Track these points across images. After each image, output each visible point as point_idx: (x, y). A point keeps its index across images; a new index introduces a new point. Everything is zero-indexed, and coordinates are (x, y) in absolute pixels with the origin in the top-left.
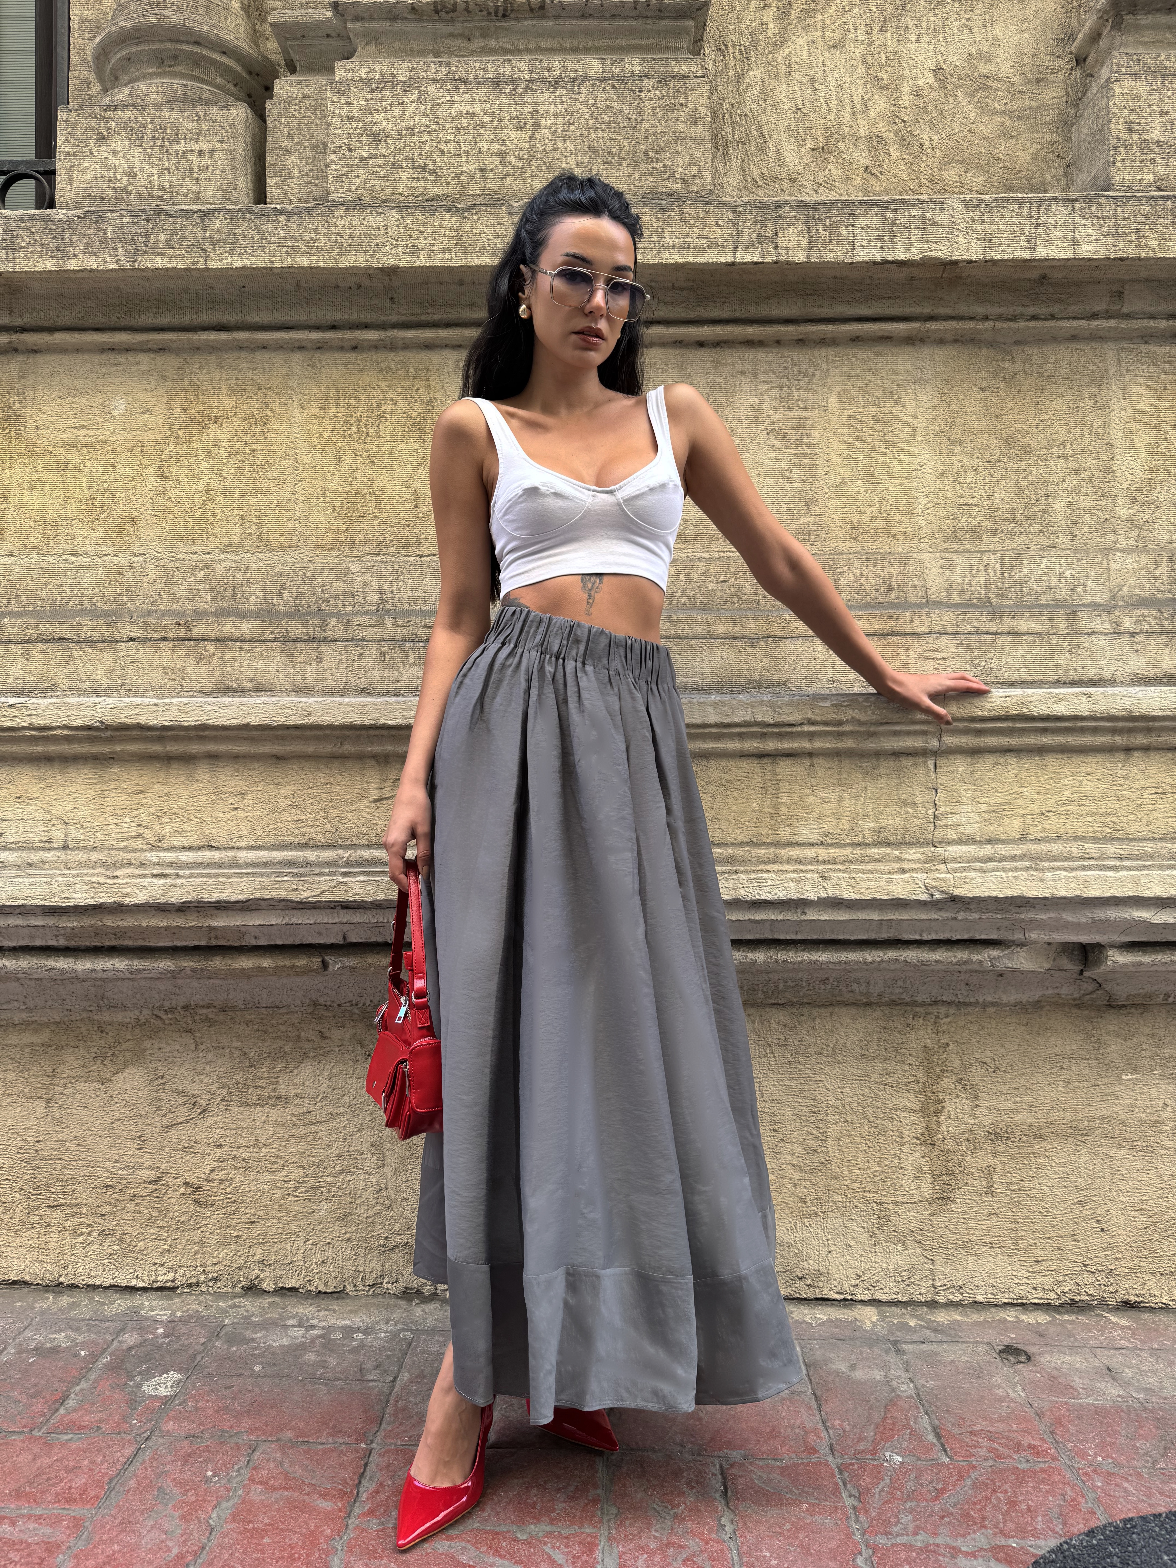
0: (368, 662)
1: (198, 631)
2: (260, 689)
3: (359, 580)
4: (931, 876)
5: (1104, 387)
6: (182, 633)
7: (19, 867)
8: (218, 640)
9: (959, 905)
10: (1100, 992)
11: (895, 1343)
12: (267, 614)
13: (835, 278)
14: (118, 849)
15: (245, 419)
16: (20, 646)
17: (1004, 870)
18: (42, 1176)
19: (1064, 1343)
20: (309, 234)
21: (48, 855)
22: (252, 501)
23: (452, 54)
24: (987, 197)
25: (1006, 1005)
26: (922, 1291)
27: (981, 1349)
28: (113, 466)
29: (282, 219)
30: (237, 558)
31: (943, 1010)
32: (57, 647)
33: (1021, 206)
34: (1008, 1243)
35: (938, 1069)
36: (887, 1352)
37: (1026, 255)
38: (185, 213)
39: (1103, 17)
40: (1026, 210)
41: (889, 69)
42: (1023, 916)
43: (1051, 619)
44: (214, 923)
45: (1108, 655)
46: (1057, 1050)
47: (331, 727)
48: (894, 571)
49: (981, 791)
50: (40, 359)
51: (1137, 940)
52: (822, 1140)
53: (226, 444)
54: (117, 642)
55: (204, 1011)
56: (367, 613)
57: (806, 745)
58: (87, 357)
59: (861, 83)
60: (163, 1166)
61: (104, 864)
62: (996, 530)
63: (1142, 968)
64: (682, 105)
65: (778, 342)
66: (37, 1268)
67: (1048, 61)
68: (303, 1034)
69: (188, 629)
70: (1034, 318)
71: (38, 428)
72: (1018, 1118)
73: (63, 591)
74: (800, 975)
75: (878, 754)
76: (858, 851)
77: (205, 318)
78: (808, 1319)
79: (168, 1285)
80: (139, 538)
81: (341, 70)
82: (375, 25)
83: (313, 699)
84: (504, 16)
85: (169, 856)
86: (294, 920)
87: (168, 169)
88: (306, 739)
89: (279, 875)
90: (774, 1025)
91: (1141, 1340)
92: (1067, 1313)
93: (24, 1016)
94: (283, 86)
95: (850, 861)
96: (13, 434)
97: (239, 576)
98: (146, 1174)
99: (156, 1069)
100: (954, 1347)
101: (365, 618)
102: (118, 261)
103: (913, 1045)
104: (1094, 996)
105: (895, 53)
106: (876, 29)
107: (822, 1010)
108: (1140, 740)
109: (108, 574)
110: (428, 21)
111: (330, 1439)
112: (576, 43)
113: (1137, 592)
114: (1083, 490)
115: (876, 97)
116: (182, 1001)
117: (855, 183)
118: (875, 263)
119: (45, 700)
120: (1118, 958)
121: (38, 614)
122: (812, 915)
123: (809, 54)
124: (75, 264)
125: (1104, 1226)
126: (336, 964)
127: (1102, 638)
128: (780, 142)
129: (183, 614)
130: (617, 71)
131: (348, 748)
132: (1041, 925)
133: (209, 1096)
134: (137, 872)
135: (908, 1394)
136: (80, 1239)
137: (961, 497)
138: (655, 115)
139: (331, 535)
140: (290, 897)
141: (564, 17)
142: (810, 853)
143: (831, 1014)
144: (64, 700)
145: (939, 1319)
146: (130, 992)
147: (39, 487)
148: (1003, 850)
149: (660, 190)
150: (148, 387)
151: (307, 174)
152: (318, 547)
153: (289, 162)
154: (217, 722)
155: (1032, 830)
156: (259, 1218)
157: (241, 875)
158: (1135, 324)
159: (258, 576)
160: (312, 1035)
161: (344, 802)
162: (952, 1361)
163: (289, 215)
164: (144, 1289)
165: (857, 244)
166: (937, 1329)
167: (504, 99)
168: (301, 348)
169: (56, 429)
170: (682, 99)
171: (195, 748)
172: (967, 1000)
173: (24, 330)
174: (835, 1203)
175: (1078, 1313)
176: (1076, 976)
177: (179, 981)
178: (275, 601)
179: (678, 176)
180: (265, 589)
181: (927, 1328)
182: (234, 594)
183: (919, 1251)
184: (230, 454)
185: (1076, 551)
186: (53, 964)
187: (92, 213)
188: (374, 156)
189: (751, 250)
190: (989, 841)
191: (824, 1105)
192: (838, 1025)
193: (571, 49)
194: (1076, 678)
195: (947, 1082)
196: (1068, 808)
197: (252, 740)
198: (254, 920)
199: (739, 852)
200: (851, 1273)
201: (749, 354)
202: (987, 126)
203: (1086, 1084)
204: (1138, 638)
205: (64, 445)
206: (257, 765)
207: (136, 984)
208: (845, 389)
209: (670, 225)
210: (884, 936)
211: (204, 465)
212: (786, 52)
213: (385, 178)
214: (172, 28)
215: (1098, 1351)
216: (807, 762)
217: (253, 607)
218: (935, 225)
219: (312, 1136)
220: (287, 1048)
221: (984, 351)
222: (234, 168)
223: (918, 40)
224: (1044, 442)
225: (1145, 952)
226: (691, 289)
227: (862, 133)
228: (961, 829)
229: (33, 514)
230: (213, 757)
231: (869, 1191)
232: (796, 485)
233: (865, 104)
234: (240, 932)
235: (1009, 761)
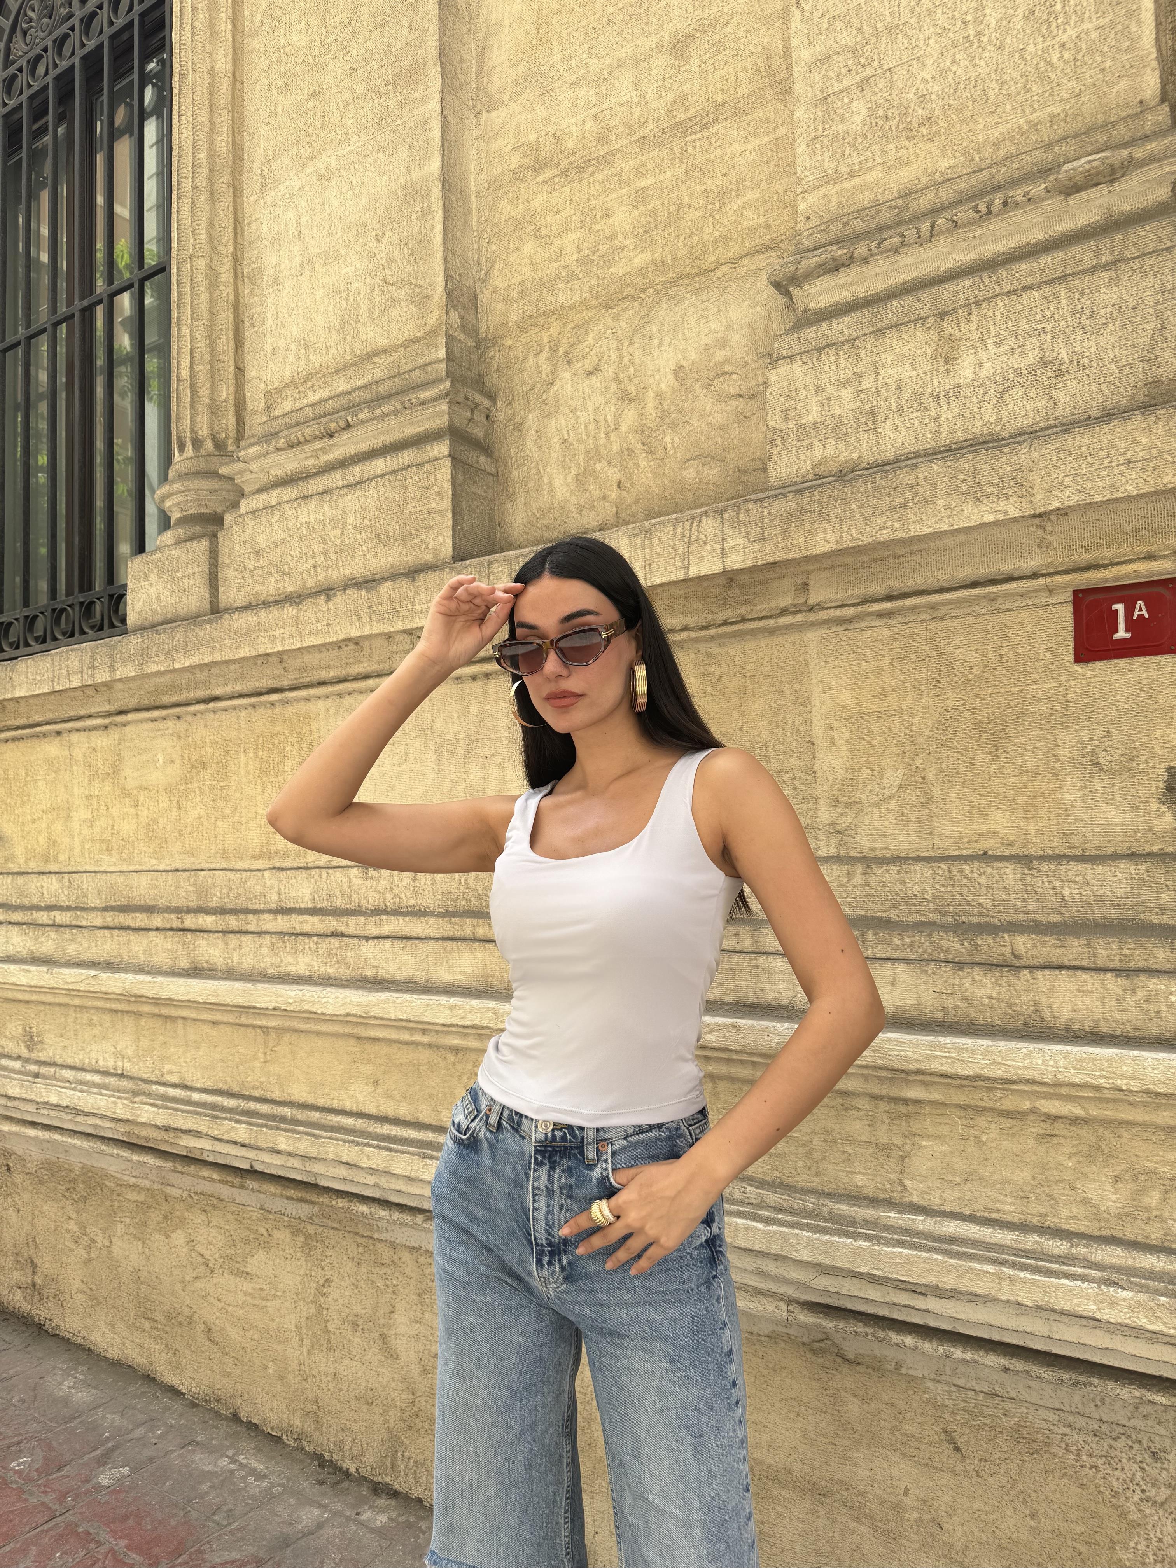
1: (187, 923)
5: (805, 681)
12: (220, 910)
15: (217, 763)
16: (109, 931)
28: (158, 802)
32: (124, 932)
33: (675, 526)
37: (680, 575)
40: (679, 531)
53: (208, 783)
54: (150, 930)
59: (614, 401)
64: (432, 484)
69: (182, 922)
71: (126, 777)
77: (195, 696)
81: (243, 505)
84: (331, 436)
87: (175, 591)
96: (116, 783)
105: (642, 364)
115: (626, 411)
117: (610, 499)
123: (573, 387)
128: (552, 475)
129: (182, 910)
130: (393, 465)
131: (244, 1020)
147: (127, 818)
150: (173, 744)
158: (822, 615)
167: (326, 507)
169: (133, 778)
170: (433, 479)
178: (225, 900)
184: (210, 790)
194: (756, 1001)
202: (723, 414)
205: (137, 788)
209: (419, 594)
211: (198, 799)
212: (556, 388)
223: (661, 344)
227: (615, 450)
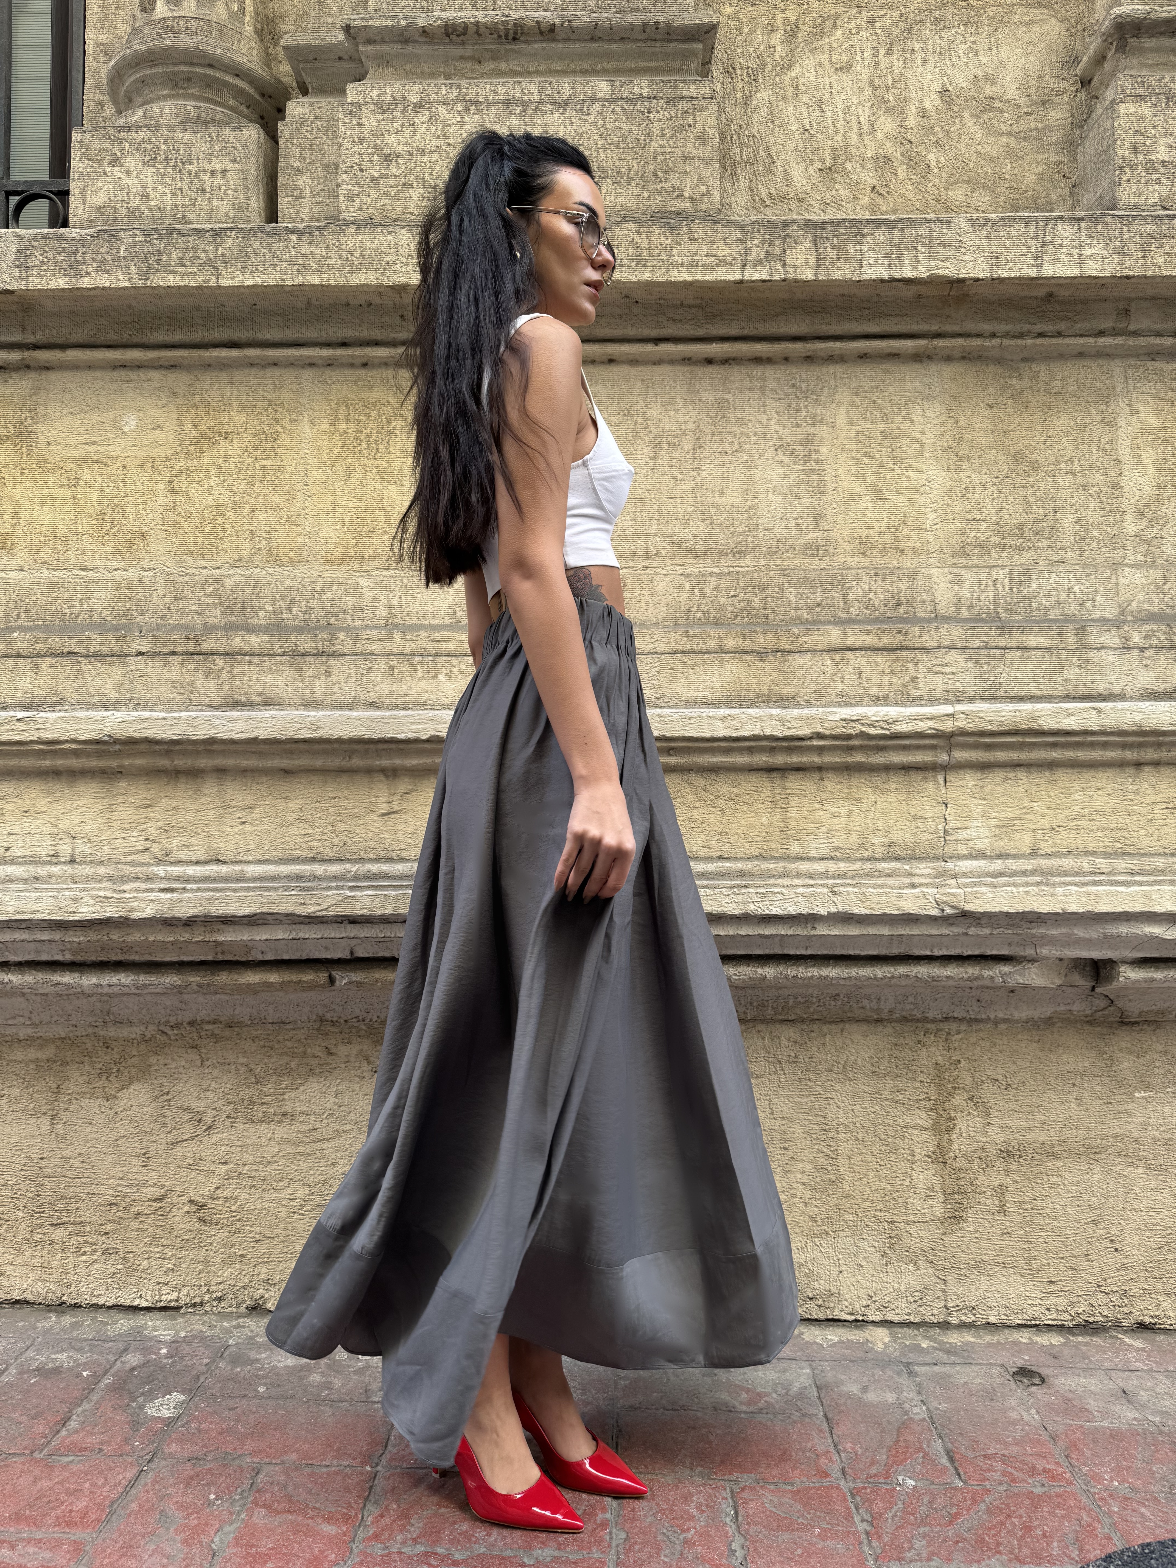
0: (377, 677)
1: (206, 646)
2: (268, 703)
3: (368, 595)
4: (942, 891)
5: (1111, 403)
6: (191, 647)
7: (25, 881)
8: (227, 654)
9: (970, 921)
10: (1112, 1009)
11: (907, 1365)
12: (277, 628)
13: (843, 295)
14: (126, 863)
15: (255, 435)
16: (29, 660)
17: (1014, 885)
18: (46, 1193)
19: (1079, 1365)
20: (320, 252)
21: (56, 870)
22: (261, 516)
23: (463, 76)
24: (993, 216)
25: (1017, 1021)
26: (934, 1312)
27: (995, 1371)
28: (124, 481)
29: (294, 238)
30: (247, 572)
31: (954, 1026)
32: (67, 661)
33: (1027, 225)
34: (1021, 1262)
35: (949, 1086)
36: (899, 1374)
37: (1032, 273)
38: (198, 232)
39: (1107, 39)
40: (1032, 229)
41: (895, 91)
42: (1034, 931)
43: (1060, 634)
44: (221, 938)
45: (1117, 670)
46: (1069, 1067)
47: (340, 741)
48: (903, 586)
49: (991, 806)
50: (52, 376)
51: (1148, 955)
52: (833, 1158)
53: (236, 460)
54: (127, 656)
55: (210, 1027)
56: (375, 627)
57: (816, 759)
58: (98, 374)
59: (868, 104)
60: (167, 1184)
61: (111, 878)
62: (1005, 545)
63: (1154, 985)
64: (690, 126)
65: (786, 359)
66: (40, 1288)
67: (1054, 84)
68: (309, 1050)
69: (197, 643)
70: (1041, 335)
71: (49, 444)
72: (1030, 1136)
73: (73, 606)
74: (810, 991)
75: (887, 768)
76: (868, 866)
77: (217, 335)
78: (819, 1340)
79: (172, 1304)
80: (148, 552)
81: (353, 92)
82: (386, 48)
83: (321, 713)
84: (514, 39)
85: (176, 870)
86: (301, 935)
87: (181, 189)
88: (315, 754)
89: (287, 889)
90: (784, 1042)
91: (1156, 1362)
92: (1081, 1334)
93: (29, 1031)
94: (296, 108)
95: (860, 876)
96: (24, 450)
97: (249, 590)
98: (151, 1192)
99: (162, 1085)
100: (967, 1369)
101: (374, 632)
102: (130, 279)
103: (925, 1062)
104: (1106, 1012)
105: (902, 75)
106: (883, 52)
107: (833, 1026)
108: (1150, 754)
109: (118, 588)
110: (439, 44)
111: (335, 1462)
112: (585, 66)
113: (1146, 607)
114: (1092, 505)
115: (883, 118)
116: (188, 1016)
117: (862, 202)
118: (883, 281)
119: (54, 714)
120: (1130, 975)
121: (47, 629)
122: (822, 930)
123: (817, 77)
124: (87, 282)
125: (1118, 1246)
126: (343, 978)
127: (1111, 652)
128: (788, 163)
129: (193, 629)
130: (625, 92)
131: (356, 762)
132: (1052, 941)
133: (214, 1113)
134: (143, 886)
135: (921, 1417)
136: (84, 1258)
137: (970, 512)
138: (663, 135)
139: (341, 550)
140: (297, 912)
141: (574, 40)
142: (819, 867)
143: (842, 1031)
144: (73, 714)
145: (952, 1340)
146: (136, 1008)
147: (49, 502)
148: (1013, 865)
149: (669, 209)
150: (159, 403)
151: (318, 194)
152: (327, 561)
153: (300, 182)
154: (226, 736)
155: (1042, 845)
156: (264, 1236)
157: (248, 889)
158: (1142, 341)
159: (267, 591)
160: (318, 1051)
161: (352, 816)
162: (966, 1383)
163: (300, 233)
164: (148, 1309)
165: (865, 262)
166: (950, 1351)
168: (312, 365)
169: (67, 445)
170: (690, 120)
171: (203, 762)
172: (979, 1017)
173: (36, 347)
174: (846, 1222)
175: (1092, 1334)
176: (1087, 992)
177: (186, 997)
178: (284, 616)
179: (687, 195)
180: (273, 604)
181: (940, 1350)
182: (244, 608)
183: (931, 1271)
184: (240, 469)
185: (1085, 566)
186: (59, 979)
187: (105, 231)
188: (386, 176)
189: (759, 268)
190: (1000, 856)
191: (834, 1123)
192: (848, 1041)
193: (581, 71)
194: (1086, 693)
195: (958, 1100)
196: (1079, 823)
197: (261, 754)
198: (262, 935)
199: (749, 866)
200: (862, 1293)
201: (758, 371)
202: (994, 147)
203: (1099, 1102)
204: (1148, 653)
205: (75, 461)
206: (265, 779)
207: (142, 999)
208: (853, 405)
209: (679, 244)
210: (895, 951)
211: (214, 481)
212: (794, 74)
213: (396, 197)
214: (186, 51)
215: (1113, 1373)
216: (816, 776)
217: (262, 622)
218: (942, 243)
219: (318, 1154)
220: (293, 1065)
221: (991, 368)
222: (247, 188)
223: (924, 62)
224: (1052, 458)
225: (1157, 968)
226: (699, 306)
227: (869, 154)
228: (971, 844)
229: (44, 529)
230: (221, 772)
231: (881, 1210)
232: (804, 500)
233: (872, 125)
234: (247, 947)
235: (1020, 775)
